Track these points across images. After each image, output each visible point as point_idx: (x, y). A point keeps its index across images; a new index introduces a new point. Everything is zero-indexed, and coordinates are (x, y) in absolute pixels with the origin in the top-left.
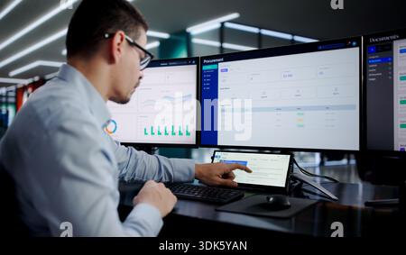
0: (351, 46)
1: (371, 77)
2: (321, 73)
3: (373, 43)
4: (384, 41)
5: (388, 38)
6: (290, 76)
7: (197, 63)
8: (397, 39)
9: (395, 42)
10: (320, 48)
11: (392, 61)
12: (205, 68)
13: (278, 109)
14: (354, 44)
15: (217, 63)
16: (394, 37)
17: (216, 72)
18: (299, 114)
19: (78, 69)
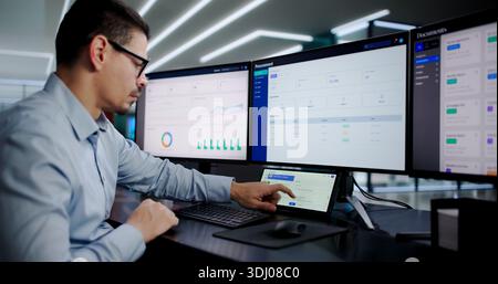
0: (398, 44)
1: (419, 81)
2: (367, 77)
3: (421, 38)
4: (431, 36)
5: (435, 32)
6: (336, 81)
7: (249, 69)
8: (444, 33)
9: (443, 37)
10: (366, 47)
11: (439, 60)
12: (257, 73)
13: (325, 120)
14: (401, 41)
15: (267, 68)
16: (442, 30)
17: (266, 77)
18: (345, 126)
19: (61, 78)
